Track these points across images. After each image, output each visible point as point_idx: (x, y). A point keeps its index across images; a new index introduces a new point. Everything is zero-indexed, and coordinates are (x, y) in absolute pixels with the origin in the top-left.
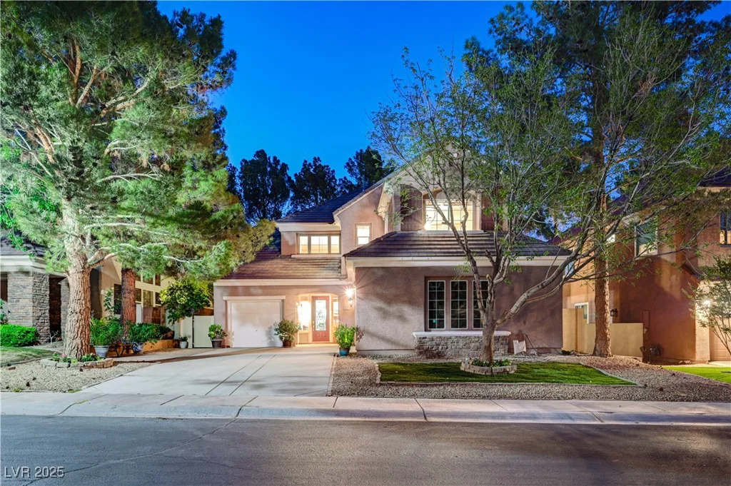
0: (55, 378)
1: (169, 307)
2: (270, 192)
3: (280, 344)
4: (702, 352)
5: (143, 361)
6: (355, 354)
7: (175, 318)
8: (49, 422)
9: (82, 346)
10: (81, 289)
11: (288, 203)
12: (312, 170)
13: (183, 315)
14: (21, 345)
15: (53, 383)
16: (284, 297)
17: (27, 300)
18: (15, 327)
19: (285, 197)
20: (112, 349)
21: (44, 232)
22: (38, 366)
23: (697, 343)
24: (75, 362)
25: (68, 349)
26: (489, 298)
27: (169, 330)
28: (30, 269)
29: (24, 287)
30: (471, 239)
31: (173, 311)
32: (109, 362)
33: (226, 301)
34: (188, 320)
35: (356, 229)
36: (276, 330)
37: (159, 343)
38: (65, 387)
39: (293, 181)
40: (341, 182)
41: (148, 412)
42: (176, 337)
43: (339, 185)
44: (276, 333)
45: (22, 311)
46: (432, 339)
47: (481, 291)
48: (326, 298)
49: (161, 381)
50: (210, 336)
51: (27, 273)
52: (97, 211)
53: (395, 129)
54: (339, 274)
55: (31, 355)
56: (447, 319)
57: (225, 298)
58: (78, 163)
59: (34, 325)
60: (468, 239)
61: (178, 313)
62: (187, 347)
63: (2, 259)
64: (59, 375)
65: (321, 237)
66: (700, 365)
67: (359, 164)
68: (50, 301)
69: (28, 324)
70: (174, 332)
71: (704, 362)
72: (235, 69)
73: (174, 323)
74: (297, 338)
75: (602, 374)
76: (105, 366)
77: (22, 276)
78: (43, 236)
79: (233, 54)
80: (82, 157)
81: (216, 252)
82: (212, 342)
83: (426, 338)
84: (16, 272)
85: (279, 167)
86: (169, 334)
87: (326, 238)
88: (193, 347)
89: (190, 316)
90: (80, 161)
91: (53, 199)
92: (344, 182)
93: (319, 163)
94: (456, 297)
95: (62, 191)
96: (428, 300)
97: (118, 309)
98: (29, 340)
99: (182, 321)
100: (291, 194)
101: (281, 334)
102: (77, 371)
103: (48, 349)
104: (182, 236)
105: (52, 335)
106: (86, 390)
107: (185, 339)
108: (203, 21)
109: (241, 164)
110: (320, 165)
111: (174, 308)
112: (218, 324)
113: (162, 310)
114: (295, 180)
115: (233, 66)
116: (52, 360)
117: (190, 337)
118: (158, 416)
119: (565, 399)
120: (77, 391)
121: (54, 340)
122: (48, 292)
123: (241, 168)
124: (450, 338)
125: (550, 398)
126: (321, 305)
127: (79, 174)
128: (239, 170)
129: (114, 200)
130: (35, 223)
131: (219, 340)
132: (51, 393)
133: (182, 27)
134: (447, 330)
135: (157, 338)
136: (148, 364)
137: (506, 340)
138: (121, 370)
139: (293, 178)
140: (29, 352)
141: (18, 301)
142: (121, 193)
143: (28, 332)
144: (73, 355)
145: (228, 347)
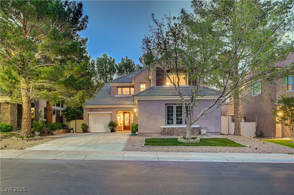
0: (16, 144)
1: (66, 116)
2: (108, 70)
3: (110, 131)
4: (279, 134)
5: (53, 138)
6: (138, 135)
7: (69, 121)
8: (10, 161)
9: (28, 132)
10: (27, 109)
11: (115, 74)
12: (125, 61)
13: (72, 120)
14: (5, 131)
15: (15, 146)
16: (111, 112)
17: (8, 114)
18: (3, 124)
19: (114, 72)
20: (42, 133)
21: (11, 88)
22: (11, 140)
23: (276, 130)
24: (25, 138)
25: (22, 133)
26: (189, 112)
27: (66, 125)
28: (9, 102)
29: (7, 109)
30: (181, 89)
31: (68, 118)
32: (39, 138)
33: (88, 114)
34: (74, 121)
35: (140, 85)
36: (108, 125)
37: (61, 130)
38: (19, 148)
39: (117, 66)
40: (137, 66)
41: (49, 157)
42: (69, 128)
43: (136, 67)
44: (108, 126)
45: (6, 118)
46: (168, 129)
47: (185, 110)
48: (129, 113)
49: (58, 145)
50: (82, 128)
51: (8, 103)
52: (31, 79)
53: (151, 46)
54: (133, 103)
55: (9, 135)
56: (175, 121)
57: (88, 113)
58: (23, 61)
59: (11, 124)
60: (180, 89)
61: (69, 119)
62: (73, 132)
63: (1, 98)
64: (18, 143)
65: (127, 88)
66: (277, 139)
67: (144, 59)
68: (18, 114)
69: (9, 123)
70: (68, 126)
71: (279, 138)
72: (88, 23)
73: (68, 123)
74: (117, 128)
75: (235, 142)
76: (37, 139)
77: (6, 104)
78: (10, 89)
79: (87, 17)
80: (24, 58)
81: (78, 95)
82: (83, 130)
83: (166, 128)
84: (4, 103)
85: (112, 60)
86: (66, 127)
87: (129, 88)
88: (76, 132)
89: (74, 120)
90: (24, 60)
91: (13, 75)
92: (138, 66)
93: (128, 58)
94: (178, 112)
95: (16, 72)
96: (167, 113)
97: (46, 117)
98: (9, 129)
99: (71, 122)
100: (117, 71)
101: (110, 127)
102: (25, 142)
103: (16, 133)
104: (66, 88)
105: (18, 127)
106: (28, 149)
107: (72, 129)
108: (75, 4)
109: (97, 59)
110: (128, 59)
111: (68, 117)
112: (85, 123)
113: (63, 117)
114: (118, 66)
115: (87, 22)
116: (16, 137)
117: (74, 128)
118: (53, 159)
119: (217, 152)
120: (24, 149)
121: (18, 130)
122: (17, 111)
123: (97, 61)
124: (176, 128)
125: (211, 152)
126: (127, 115)
127: (23, 65)
128: (96, 62)
129: (37, 75)
130: (7, 84)
131: (85, 129)
132: (14, 150)
133: (65, 7)
134: (174, 125)
135: (60, 129)
136: (55, 139)
137: (198, 129)
138: (43, 141)
139: (118, 65)
140: (8, 134)
141: (5, 114)
142: (40, 72)
143: (9, 126)
144: (25, 135)
145: (89, 132)
